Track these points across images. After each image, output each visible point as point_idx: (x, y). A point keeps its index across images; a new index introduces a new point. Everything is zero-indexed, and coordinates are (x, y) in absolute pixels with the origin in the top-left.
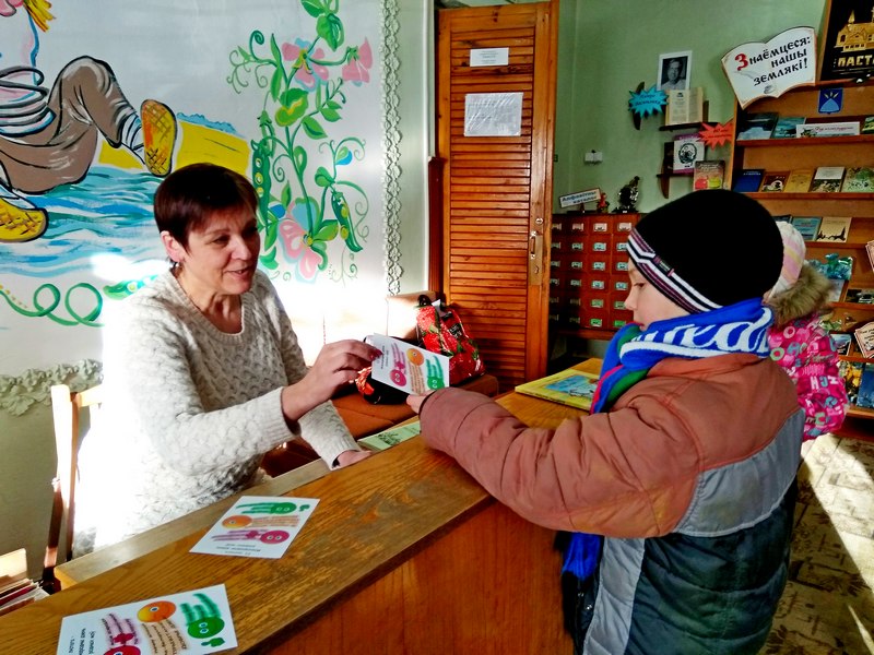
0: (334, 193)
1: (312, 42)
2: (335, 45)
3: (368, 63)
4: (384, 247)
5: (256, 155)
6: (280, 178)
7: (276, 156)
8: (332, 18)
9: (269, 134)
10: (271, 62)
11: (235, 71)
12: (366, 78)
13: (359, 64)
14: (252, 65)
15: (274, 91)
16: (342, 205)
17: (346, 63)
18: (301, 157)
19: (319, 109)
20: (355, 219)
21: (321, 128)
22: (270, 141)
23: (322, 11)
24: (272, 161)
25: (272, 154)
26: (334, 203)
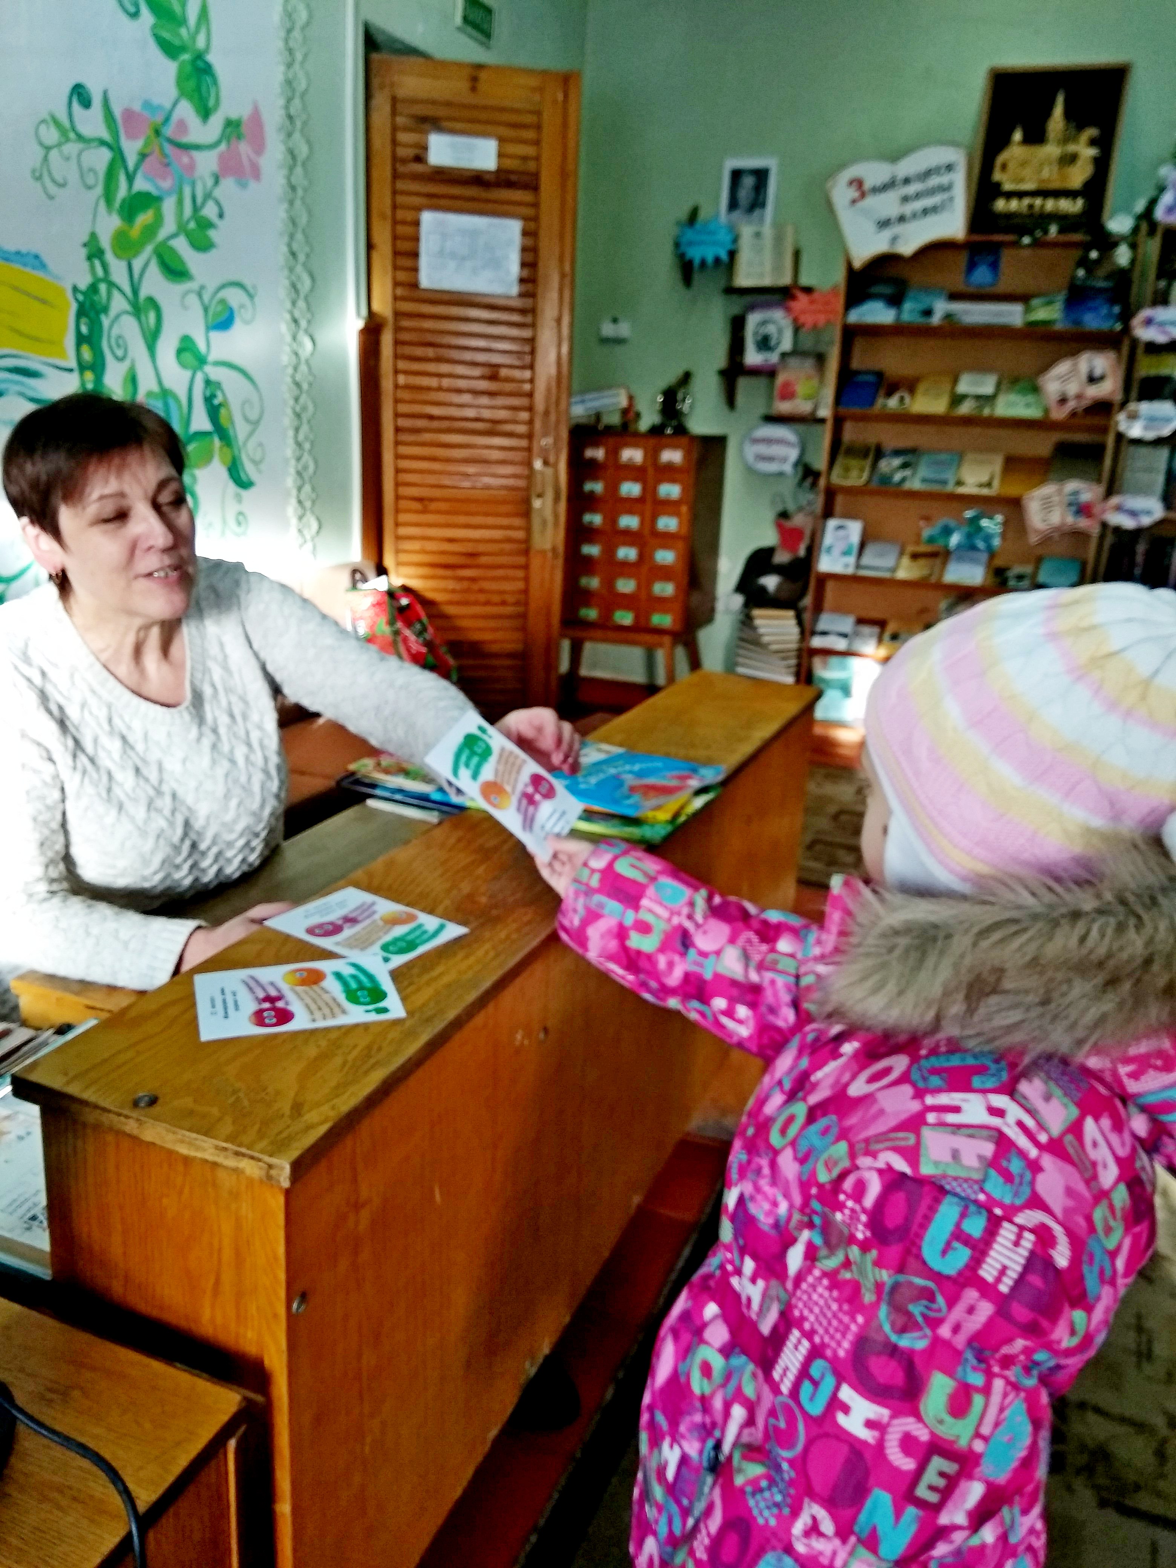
0: (208, 382)
1: (168, 105)
2: (205, 113)
3: (259, 147)
4: (290, 481)
5: (81, 313)
6: (120, 353)
7: (113, 312)
8: (200, 64)
9: (100, 272)
10: (103, 143)
11: (46, 159)
12: (256, 174)
13: (244, 148)
14: (72, 148)
15: (108, 196)
16: (220, 405)
17: (223, 146)
18: (152, 316)
19: (182, 228)
20: (240, 430)
21: (183, 263)
22: (103, 287)
23: (183, 49)
24: (106, 321)
25: (105, 310)
26: (208, 400)
